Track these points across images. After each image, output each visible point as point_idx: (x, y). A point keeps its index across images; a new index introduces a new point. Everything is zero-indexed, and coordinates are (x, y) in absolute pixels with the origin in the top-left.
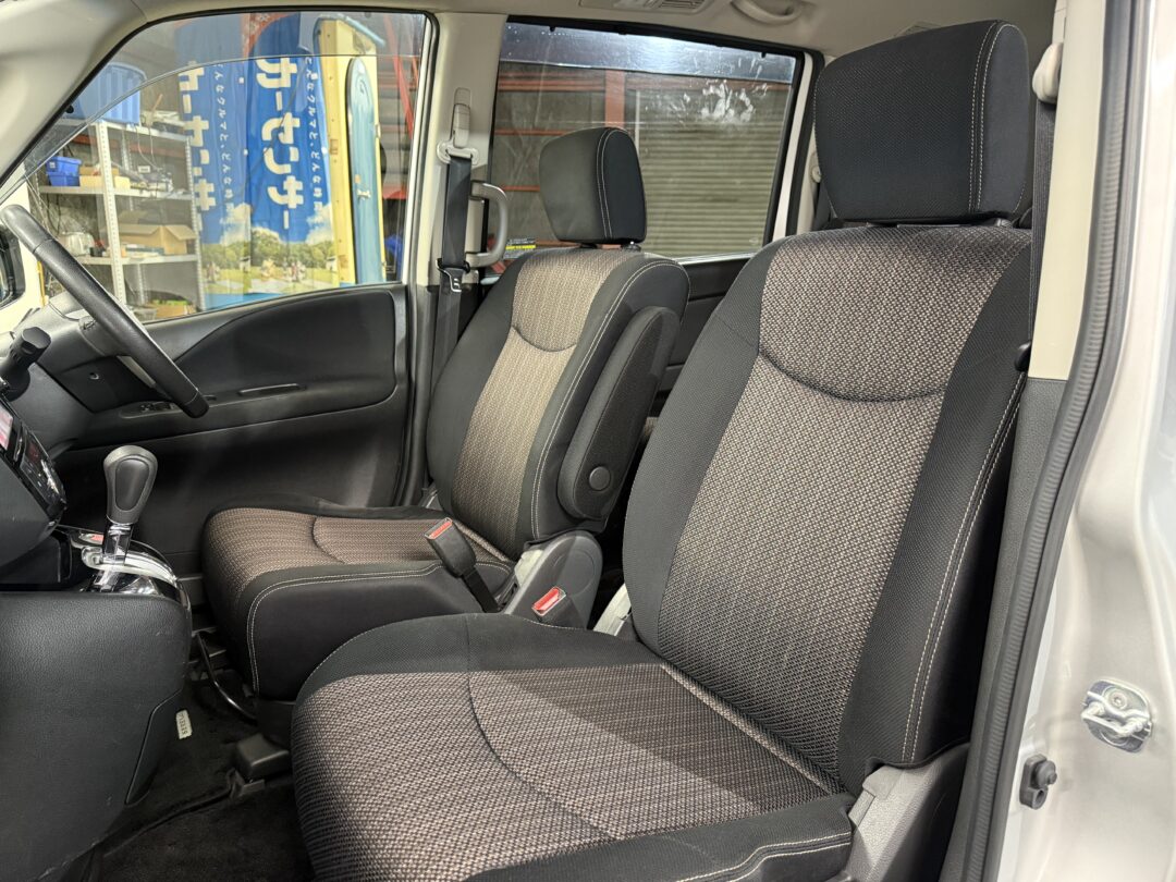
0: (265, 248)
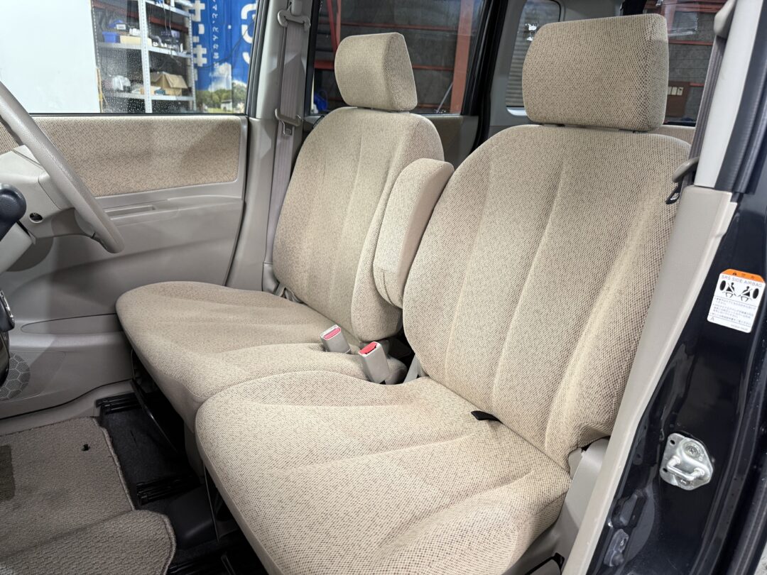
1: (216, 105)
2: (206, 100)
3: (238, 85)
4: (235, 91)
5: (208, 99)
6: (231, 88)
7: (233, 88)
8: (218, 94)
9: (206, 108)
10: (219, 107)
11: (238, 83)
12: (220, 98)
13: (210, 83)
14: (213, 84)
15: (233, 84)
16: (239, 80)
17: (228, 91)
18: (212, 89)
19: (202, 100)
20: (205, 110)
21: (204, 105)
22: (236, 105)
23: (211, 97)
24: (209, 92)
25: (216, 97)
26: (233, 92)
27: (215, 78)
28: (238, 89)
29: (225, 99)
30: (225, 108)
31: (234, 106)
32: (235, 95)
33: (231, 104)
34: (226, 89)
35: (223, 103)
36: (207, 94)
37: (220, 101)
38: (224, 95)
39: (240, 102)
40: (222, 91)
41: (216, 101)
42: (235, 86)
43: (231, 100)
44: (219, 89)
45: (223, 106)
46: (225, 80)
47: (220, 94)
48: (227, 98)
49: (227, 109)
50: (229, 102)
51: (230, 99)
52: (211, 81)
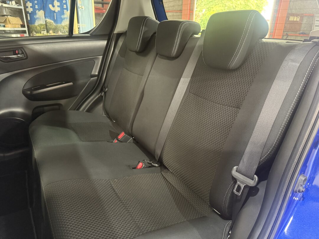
0: (50, 26)
1: (39, 32)
3: (49, 21)
4: (48, 24)
7: (46, 23)
12: (40, 28)
13: (35, 21)
14: (37, 21)
15: (46, 21)
20: (35, 35)
22: (49, 32)
25: (38, 28)
26: (46, 25)
28: (49, 24)
31: (48, 32)
32: (47, 27)
39: (51, 30)
40: (42, 25)
42: (47, 22)
43: (46, 29)
44: (40, 24)
49: (44, 34)
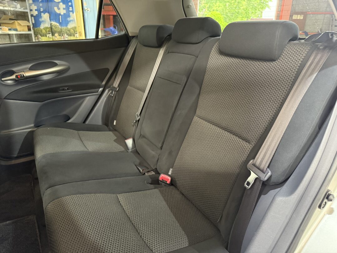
2: (39, 32)
5: (40, 32)
6: (50, 26)
8: (45, 30)
9: (40, 37)
10: (46, 36)
11: (54, 23)
16: (54, 22)
17: (49, 28)
18: (42, 27)
19: (37, 33)
21: (39, 35)
23: (41, 31)
24: (40, 29)
27: (42, 21)
29: (48, 32)
30: (49, 36)
33: (51, 34)
34: (48, 27)
35: (48, 34)
36: (40, 30)
37: (46, 33)
38: (48, 30)
41: (44, 33)
45: (48, 35)
46: (47, 22)
47: (46, 29)
48: (49, 31)
50: (50, 33)
51: (50, 32)
52: (41, 23)
